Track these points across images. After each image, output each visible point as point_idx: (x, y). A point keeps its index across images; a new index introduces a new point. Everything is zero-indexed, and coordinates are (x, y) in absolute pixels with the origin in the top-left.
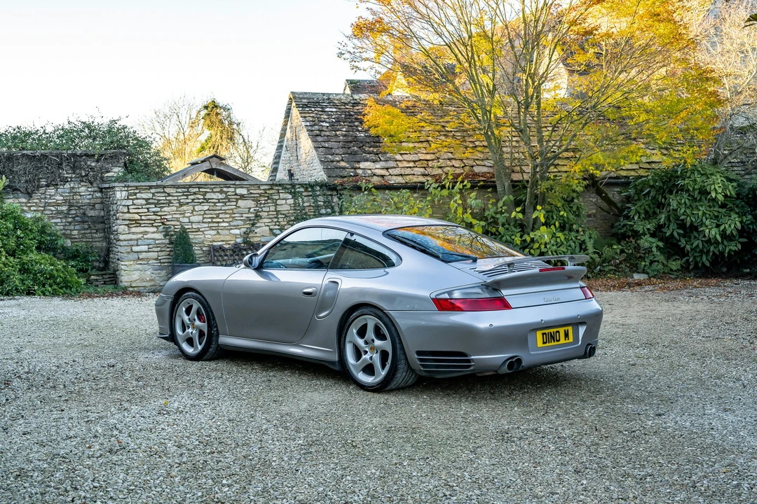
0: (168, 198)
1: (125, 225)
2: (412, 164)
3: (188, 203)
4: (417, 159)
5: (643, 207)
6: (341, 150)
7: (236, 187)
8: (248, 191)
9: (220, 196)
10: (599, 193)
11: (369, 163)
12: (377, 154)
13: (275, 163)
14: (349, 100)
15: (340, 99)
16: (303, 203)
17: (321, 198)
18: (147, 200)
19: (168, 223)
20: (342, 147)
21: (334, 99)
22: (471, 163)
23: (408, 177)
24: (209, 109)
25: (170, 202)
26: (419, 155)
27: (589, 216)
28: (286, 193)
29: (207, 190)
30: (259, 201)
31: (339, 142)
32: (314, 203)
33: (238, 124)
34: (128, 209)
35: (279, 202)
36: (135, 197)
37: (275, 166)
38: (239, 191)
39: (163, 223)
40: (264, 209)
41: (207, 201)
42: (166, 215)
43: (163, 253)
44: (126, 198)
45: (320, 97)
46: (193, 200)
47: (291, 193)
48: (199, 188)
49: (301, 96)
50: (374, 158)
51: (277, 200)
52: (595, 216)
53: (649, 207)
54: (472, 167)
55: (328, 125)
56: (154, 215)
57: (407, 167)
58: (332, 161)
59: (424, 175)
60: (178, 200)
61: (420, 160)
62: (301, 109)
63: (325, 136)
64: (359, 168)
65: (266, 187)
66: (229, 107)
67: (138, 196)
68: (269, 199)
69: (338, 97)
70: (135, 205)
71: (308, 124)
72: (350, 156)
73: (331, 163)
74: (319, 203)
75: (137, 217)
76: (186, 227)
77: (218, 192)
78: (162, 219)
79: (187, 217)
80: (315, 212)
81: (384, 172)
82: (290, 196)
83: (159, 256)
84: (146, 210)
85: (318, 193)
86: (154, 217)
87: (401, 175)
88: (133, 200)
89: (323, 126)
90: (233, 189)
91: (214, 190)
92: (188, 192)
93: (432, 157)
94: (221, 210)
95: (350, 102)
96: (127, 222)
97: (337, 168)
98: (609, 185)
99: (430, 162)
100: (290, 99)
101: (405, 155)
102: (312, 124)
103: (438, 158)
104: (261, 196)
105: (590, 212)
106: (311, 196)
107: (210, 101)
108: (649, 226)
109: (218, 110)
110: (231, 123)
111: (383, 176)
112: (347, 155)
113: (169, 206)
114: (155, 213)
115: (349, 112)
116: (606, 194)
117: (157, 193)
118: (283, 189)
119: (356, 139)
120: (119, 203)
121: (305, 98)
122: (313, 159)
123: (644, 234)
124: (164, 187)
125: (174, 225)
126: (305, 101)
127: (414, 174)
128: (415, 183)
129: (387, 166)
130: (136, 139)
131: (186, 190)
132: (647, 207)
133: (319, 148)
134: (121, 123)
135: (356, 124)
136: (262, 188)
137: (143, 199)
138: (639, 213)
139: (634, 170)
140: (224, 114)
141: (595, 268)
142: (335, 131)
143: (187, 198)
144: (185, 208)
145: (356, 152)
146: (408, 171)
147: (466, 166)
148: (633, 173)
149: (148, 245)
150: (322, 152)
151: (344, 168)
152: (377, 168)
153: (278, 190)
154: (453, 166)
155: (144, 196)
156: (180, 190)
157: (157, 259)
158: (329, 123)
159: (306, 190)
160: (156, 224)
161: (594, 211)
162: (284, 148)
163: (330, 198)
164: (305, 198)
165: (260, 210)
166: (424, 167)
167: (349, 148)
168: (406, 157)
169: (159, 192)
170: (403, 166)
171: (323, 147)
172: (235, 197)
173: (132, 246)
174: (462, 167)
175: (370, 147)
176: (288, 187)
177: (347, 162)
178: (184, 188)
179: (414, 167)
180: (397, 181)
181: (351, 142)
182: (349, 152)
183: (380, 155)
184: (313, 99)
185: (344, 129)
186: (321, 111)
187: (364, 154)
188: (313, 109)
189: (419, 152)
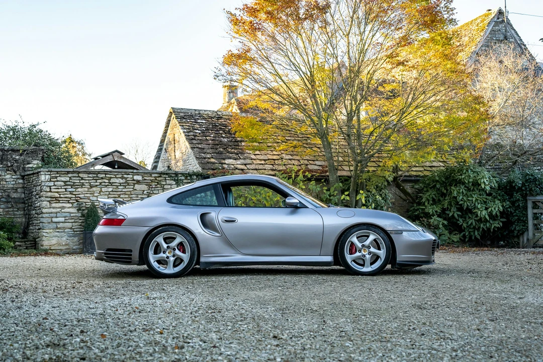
0: (81, 181)
1: (47, 201)
2: (263, 162)
3: (97, 186)
4: (266, 159)
5: (431, 196)
6: (211, 150)
7: (134, 174)
8: (143, 177)
9: (122, 181)
10: (398, 186)
11: (232, 160)
12: (237, 154)
13: (155, 162)
14: (214, 115)
15: (208, 114)
18: (65, 182)
19: (81, 200)
20: (211, 148)
21: (204, 114)
22: (306, 162)
23: (261, 171)
25: (83, 184)
26: (268, 156)
28: (171, 180)
29: (111, 176)
30: (151, 185)
31: (209, 145)
34: (50, 189)
35: (166, 187)
36: (56, 180)
38: (136, 177)
39: (77, 201)
40: (155, 192)
41: (111, 184)
42: (79, 194)
43: (76, 224)
44: (49, 180)
46: (101, 183)
47: (175, 180)
48: (106, 174)
49: (179, 111)
50: (235, 157)
51: (164, 185)
52: (394, 204)
53: (436, 196)
54: (307, 165)
55: (199, 132)
57: (260, 164)
58: (205, 158)
59: (273, 170)
60: (89, 183)
61: (269, 159)
62: (179, 120)
63: (198, 139)
65: (156, 175)
67: (59, 179)
68: (158, 184)
69: (206, 113)
70: (56, 186)
71: (185, 131)
72: (218, 155)
75: (57, 195)
77: (120, 178)
78: (76, 197)
79: (96, 196)
81: (243, 167)
82: (174, 183)
83: (73, 226)
84: (64, 190)
86: (70, 196)
87: (256, 169)
88: (54, 182)
89: (196, 133)
90: (131, 176)
91: (117, 176)
92: (97, 177)
93: (278, 157)
94: (122, 191)
95: (215, 117)
96: (49, 199)
97: (208, 163)
98: (404, 181)
99: (276, 161)
102: (188, 131)
103: (282, 158)
104: (152, 182)
108: (436, 210)
111: (242, 170)
112: (215, 154)
113: (82, 187)
114: (71, 193)
115: (215, 123)
116: (403, 187)
117: (74, 177)
118: (169, 177)
119: (221, 143)
120: (43, 184)
121: (182, 113)
124: (79, 173)
125: (85, 202)
127: (265, 169)
129: (245, 163)
132: (434, 196)
133: (195, 148)
135: (221, 132)
136: (153, 175)
137: (62, 181)
138: (429, 201)
139: (421, 171)
142: (205, 137)
143: (96, 182)
144: (94, 189)
145: (222, 152)
146: (261, 167)
147: (302, 164)
148: (420, 174)
149: (65, 217)
150: (197, 151)
151: (214, 163)
152: (238, 163)
153: (165, 178)
154: (294, 164)
155: (63, 179)
156: (91, 175)
157: (71, 228)
158: (201, 130)
159: (186, 178)
160: (72, 201)
161: (394, 200)
162: (163, 151)
165: (152, 192)
166: (272, 165)
167: (216, 149)
168: (258, 157)
169: (75, 177)
170: (257, 163)
171: (197, 148)
172: (133, 182)
173: (52, 217)
174: (300, 165)
175: (232, 149)
176: (173, 175)
177: (216, 159)
178: (94, 174)
179: (265, 164)
180: (253, 173)
181: (217, 145)
182: (217, 152)
183: (239, 155)
184: (188, 113)
185: (212, 135)
186: (194, 122)
187: (228, 154)
188: (188, 120)
189: (268, 154)
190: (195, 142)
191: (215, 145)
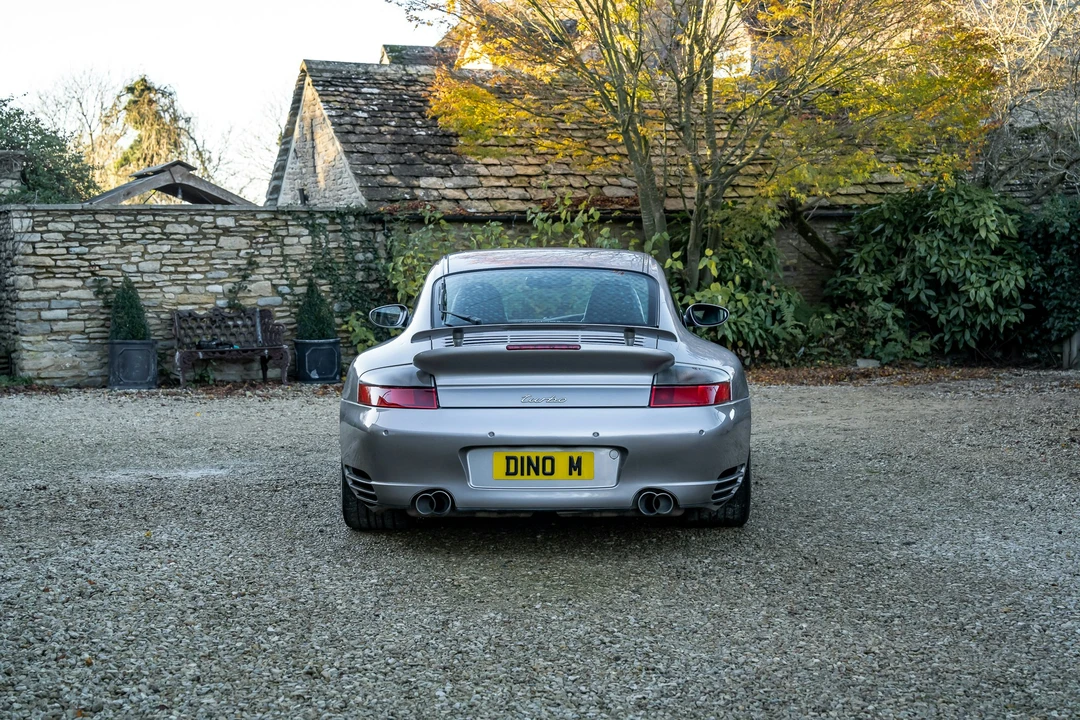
0: (101, 231)
1: (29, 274)
2: (503, 182)
3: (135, 240)
4: (512, 174)
5: (872, 254)
6: (388, 157)
7: (217, 214)
8: (236, 221)
9: (190, 229)
10: (803, 231)
11: (435, 179)
12: (448, 165)
13: (275, 178)
14: (399, 75)
15: (385, 74)
16: (328, 242)
17: (356, 236)
18: (65, 233)
19: (102, 273)
20: (390, 153)
21: (376, 73)
22: (599, 180)
23: (498, 204)
24: (136, 93)
25: (105, 238)
26: (516, 167)
27: (786, 269)
28: (299, 225)
29: (167, 219)
30: (255, 238)
31: (385, 144)
32: (345, 243)
33: (188, 120)
34: (34, 248)
35: (287, 241)
36: (45, 228)
37: (275, 183)
38: (221, 221)
39: (93, 274)
40: (263, 252)
41: (168, 236)
42: (98, 259)
43: (94, 323)
44: (30, 229)
45: (353, 70)
46: (144, 235)
47: (306, 226)
48: (154, 215)
49: (320, 67)
50: (443, 171)
51: (284, 237)
52: (795, 269)
53: (883, 254)
54: (601, 187)
55: (365, 115)
56: (78, 258)
57: (497, 187)
58: (375, 175)
59: (524, 200)
60: (118, 234)
61: (517, 175)
62: (320, 88)
64: (419, 187)
65: (266, 216)
66: (168, 90)
67: (51, 226)
68: (271, 235)
69: (382, 70)
70: (45, 241)
71: (334, 113)
72: (404, 167)
73: (372, 179)
74: (354, 243)
75: (49, 262)
76: (133, 279)
77: (186, 223)
78: (91, 266)
79: (133, 263)
80: (346, 258)
81: (458, 194)
82: (306, 232)
83: (86, 328)
84: (64, 251)
85: (352, 227)
86: (77, 263)
87: (487, 199)
88: (42, 233)
89: (358, 117)
90: (211, 219)
91: (180, 219)
92: (136, 221)
93: (538, 170)
94: (191, 252)
95: (401, 79)
96: (32, 271)
97: (382, 186)
98: (818, 219)
99: (533, 180)
100: (303, 71)
101: (493, 167)
102: (340, 113)
103: (547, 173)
104: (257, 229)
105: (788, 263)
106: (340, 231)
107: (137, 79)
108: (881, 285)
109: (152, 95)
110: (175, 119)
111: (457, 201)
112: (398, 166)
113: (103, 245)
114: (80, 256)
115: (400, 95)
116: (814, 233)
117: (84, 222)
118: (293, 220)
119: (412, 140)
120: (17, 238)
121: (327, 71)
122: (341, 172)
123: (874, 297)
124: (95, 212)
125: (112, 277)
126: (328, 75)
127: (507, 199)
128: (510, 212)
129: (463, 185)
130: (41, 132)
131: (132, 218)
132: (879, 254)
133: (353, 152)
134: (14, 105)
135: (413, 114)
136: (259, 216)
137: (60, 232)
138: (867, 264)
139: (858, 195)
140: (164, 101)
141: (797, 350)
142: (378, 126)
143: (135, 232)
144: (130, 248)
145: (413, 160)
146: (498, 193)
147: (590, 185)
148: (856, 201)
149: (68, 309)
151: (394, 187)
152: (448, 187)
153: (286, 221)
154: (571, 186)
155: (61, 226)
156: (121, 218)
157: (83, 333)
158: (368, 112)
159: (332, 221)
160: (81, 275)
161: (795, 261)
162: (291, 154)
163: (371, 235)
164: (331, 235)
165: (256, 253)
166: (524, 187)
167: (401, 154)
168: (493, 170)
169: (87, 222)
170: (490, 184)
171: (358, 152)
172: (215, 231)
173: (41, 309)
174: (586, 188)
175: (435, 154)
176: (303, 216)
177: (399, 177)
178: (129, 215)
179: (508, 186)
180: (480, 209)
181: (404, 144)
182: (402, 160)
183: (452, 167)
184: (341, 72)
185: (393, 123)
186: (354, 92)
187: (426, 165)
188: (341, 89)
189: (516, 163)
190: (354, 139)
191: (398, 144)
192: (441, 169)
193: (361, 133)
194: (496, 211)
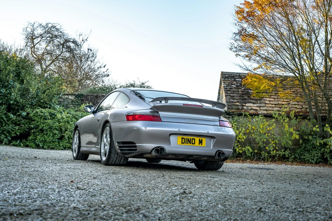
2: (273, 106)
4: (277, 103)
6: (238, 97)
11: (251, 104)
12: (257, 100)
15: (245, 76)
21: (242, 75)
22: (307, 107)
23: (269, 111)
26: (279, 102)
45: (235, 74)
49: (225, 73)
50: (254, 102)
54: (307, 109)
55: (235, 86)
57: (271, 107)
58: (233, 102)
59: (278, 111)
61: (279, 104)
64: (245, 106)
72: (243, 100)
73: (231, 103)
81: (257, 108)
87: (266, 110)
89: (232, 87)
93: (286, 103)
97: (234, 105)
99: (284, 106)
100: (221, 74)
101: (272, 102)
102: (227, 85)
103: (289, 104)
111: (256, 110)
112: (241, 100)
119: (247, 93)
121: (227, 75)
126: (227, 76)
127: (273, 110)
129: (260, 106)
133: (228, 96)
142: (238, 89)
145: (246, 99)
146: (270, 109)
147: (303, 108)
150: (228, 98)
151: (237, 105)
152: (255, 106)
154: (296, 108)
162: (220, 99)
166: (280, 108)
167: (243, 97)
168: (271, 102)
170: (269, 106)
174: (301, 108)
177: (240, 103)
180: (262, 113)
181: (245, 94)
182: (243, 98)
183: (258, 101)
184: (232, 75)
185: (243, 89)
186: (233, 80)
187: (250, 100)
188: (230, 79)
189: (280, 101)
190: (229, 92)
191: (243, 94)
192: (254, 101)
193: (232, 91)
194: (268, 114)
